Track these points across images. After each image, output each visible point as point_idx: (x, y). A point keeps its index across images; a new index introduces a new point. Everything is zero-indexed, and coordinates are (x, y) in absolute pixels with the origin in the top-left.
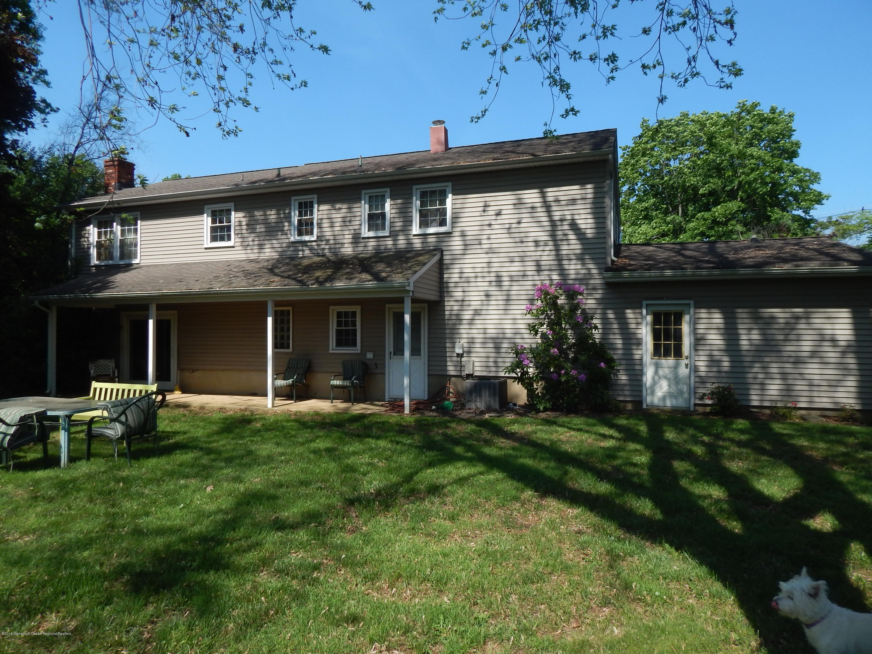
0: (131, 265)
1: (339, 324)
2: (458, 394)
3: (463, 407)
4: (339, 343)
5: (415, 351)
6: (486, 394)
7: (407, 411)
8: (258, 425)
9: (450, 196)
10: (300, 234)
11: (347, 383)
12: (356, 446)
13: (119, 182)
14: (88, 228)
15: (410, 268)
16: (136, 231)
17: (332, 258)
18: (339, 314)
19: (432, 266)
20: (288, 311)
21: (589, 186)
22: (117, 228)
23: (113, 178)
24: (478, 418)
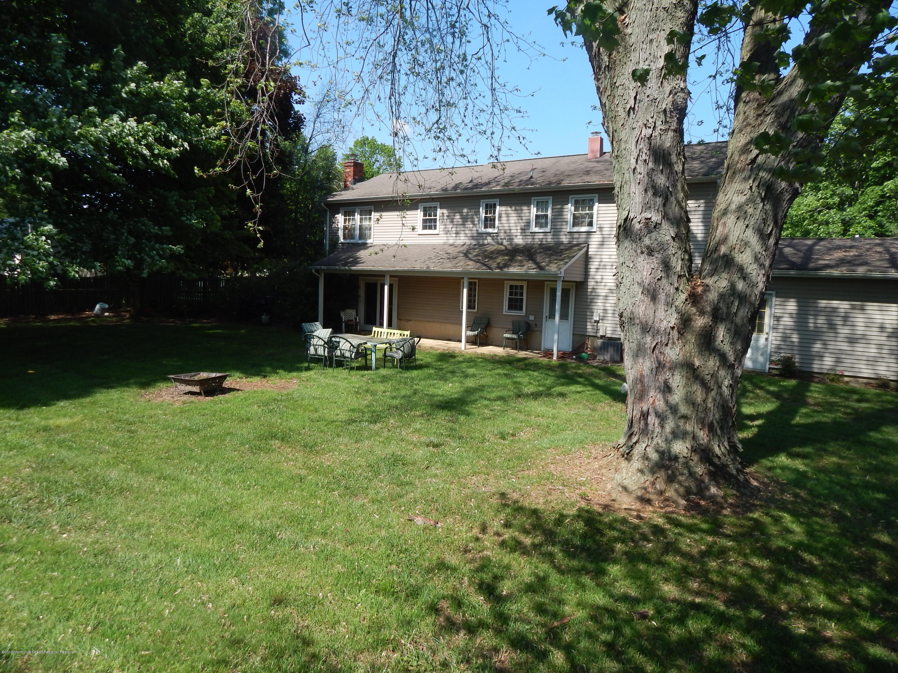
0: (366, 244)
1: (511, 294)
2: (594, 349)
3: (594, 358)
4: (510, 308)
5: (564, 316)
6: (611, 350)
7: (555, 358)
8: (461, 359)
9: (597, 204)
10: (486, 227)
11: (515, 336)
12: (521, 374)
13: (354, 178)
14: (337, 216)
15: (562, 260)
16: (370, 219)
17: (509, 247)
18: (511, 287)
19: (580, 257)
20: (475, 283)
21: (702, 201)
22: (357, 217)
23: (349, 175)
24: (603, 365)
